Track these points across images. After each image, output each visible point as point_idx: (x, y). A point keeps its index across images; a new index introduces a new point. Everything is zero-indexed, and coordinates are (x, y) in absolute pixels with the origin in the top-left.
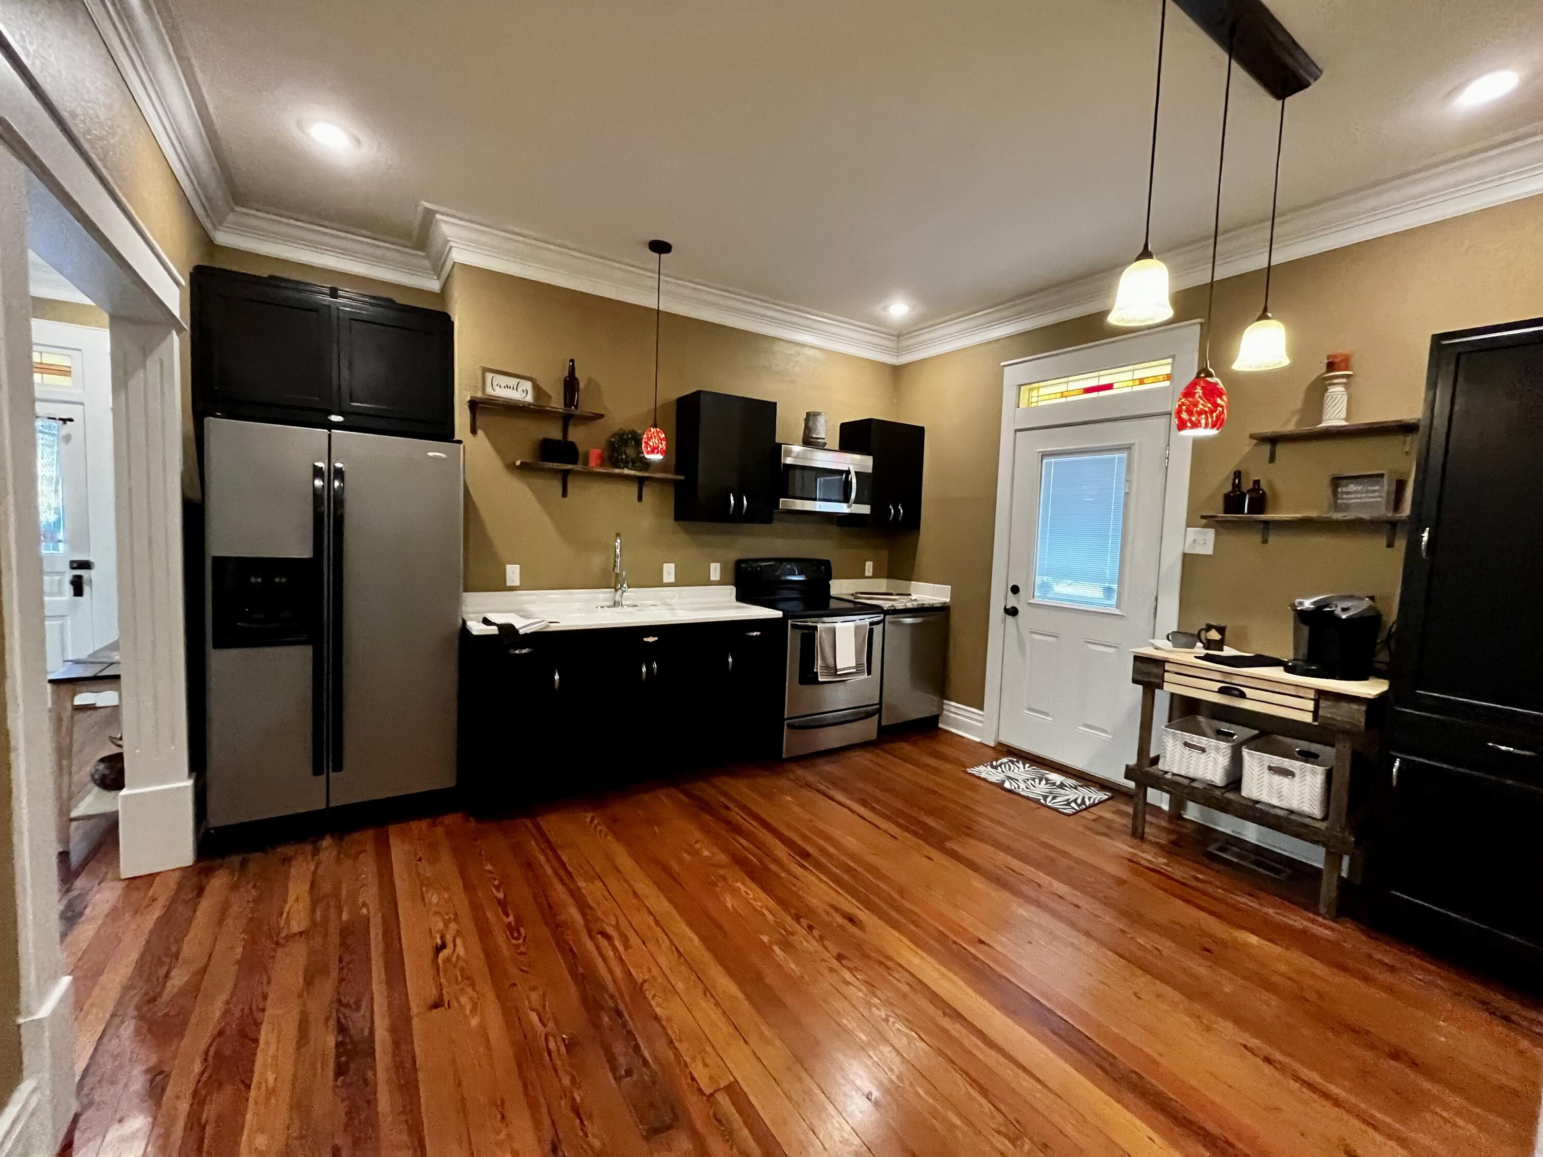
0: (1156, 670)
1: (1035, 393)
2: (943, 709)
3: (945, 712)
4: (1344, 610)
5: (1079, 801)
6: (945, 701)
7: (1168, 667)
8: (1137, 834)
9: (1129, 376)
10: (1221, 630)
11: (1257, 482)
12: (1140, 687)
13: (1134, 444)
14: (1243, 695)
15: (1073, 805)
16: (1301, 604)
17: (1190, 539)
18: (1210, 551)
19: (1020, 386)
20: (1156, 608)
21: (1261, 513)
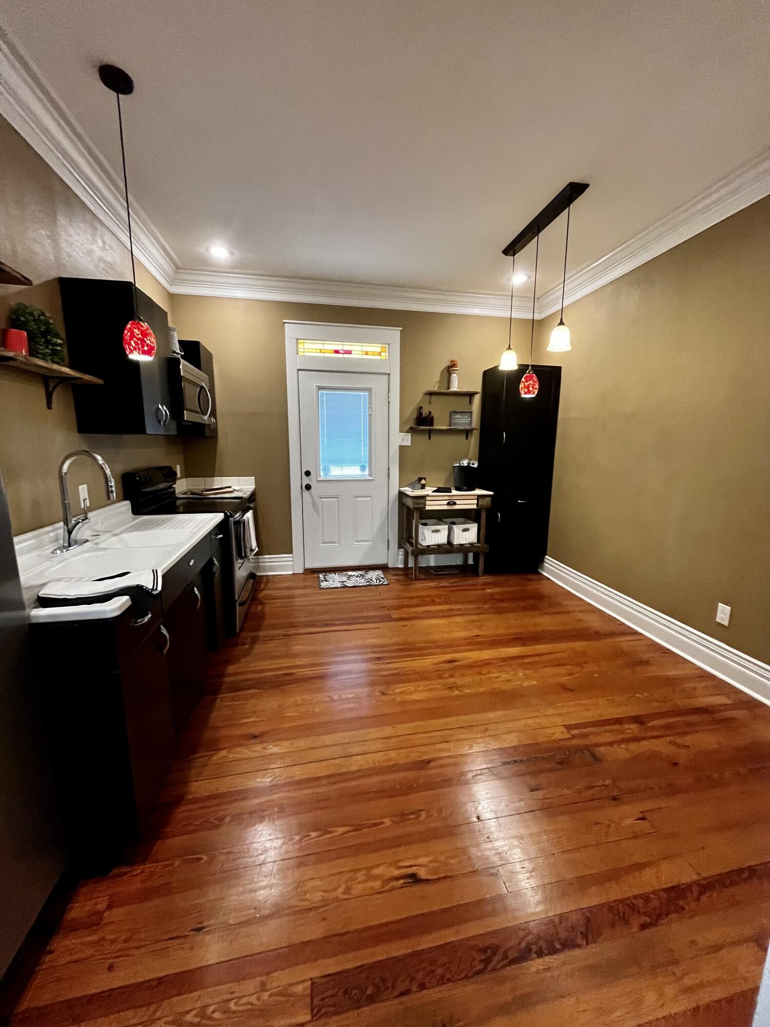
0: (422, 501)
1: (307, 346)
4: (473, 464)
5: (380, 577)
6: (260, 557)
7: (426, 498)
8: (417, 578)
9: (359, 348)
10: (424, 479)
11: (430, 412)
13: (372, 388)
14: (455, 504)
15: (381, 580)
17: (400, 438)
18: (409, 444)
19: (297, 339)
20: (389, 474)
21: (433, 426)
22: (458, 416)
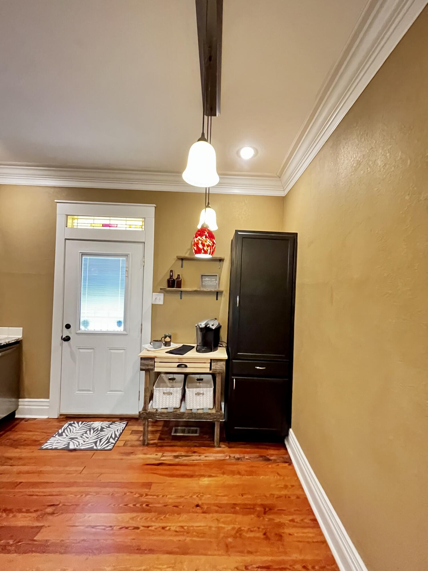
0: (152, 363)
1: (75, 221)
2: (18, 405)
3: (20, 407)
4: (213, 325)
5: (113, 436)
6: (20, 400)
7: (156, 360)
8: (145, 444)
9: (124, 222)
10: (170, 337)
11: (179, 275)
12: (144, 372)
13: (129, 254)
14: (186, 366)
15: (111, 440)
16: (201, 325)
17: (154, 298)
18: (161, 303)
19: (67, 215)
20: (142, 329)
21: (180, 288)
22: (207, 279)
